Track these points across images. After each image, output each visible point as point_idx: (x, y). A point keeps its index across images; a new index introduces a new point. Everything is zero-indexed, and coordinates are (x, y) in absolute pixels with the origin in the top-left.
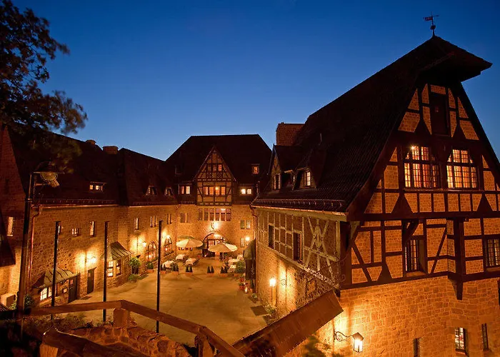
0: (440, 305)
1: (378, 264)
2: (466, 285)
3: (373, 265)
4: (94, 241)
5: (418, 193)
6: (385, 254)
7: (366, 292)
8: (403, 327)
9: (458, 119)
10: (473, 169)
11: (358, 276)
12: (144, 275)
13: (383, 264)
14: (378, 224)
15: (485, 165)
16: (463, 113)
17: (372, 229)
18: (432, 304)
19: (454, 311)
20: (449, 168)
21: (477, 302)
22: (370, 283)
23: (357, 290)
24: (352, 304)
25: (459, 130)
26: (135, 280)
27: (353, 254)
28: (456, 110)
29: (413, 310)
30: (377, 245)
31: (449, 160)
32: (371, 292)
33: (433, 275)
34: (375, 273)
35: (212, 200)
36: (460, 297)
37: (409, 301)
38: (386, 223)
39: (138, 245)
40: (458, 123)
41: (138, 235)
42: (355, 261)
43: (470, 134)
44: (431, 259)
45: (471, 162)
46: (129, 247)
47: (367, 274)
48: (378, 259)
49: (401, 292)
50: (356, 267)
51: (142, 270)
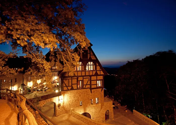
0: (87, 94)
1: (70, 86)
2: (92, 90)
3: (69, 86)
4: (16, 84)
5: (77, 72)
6: (72, 84)
7: (68, 92)
8: (77, 99)
9: (90, 55)
10: (94, 66)
11: (65, 88)
12: (32, 92)
13: (72, 86)
14: (71, 78)
15: (97, 65)
16: (92, 54)
17: (69, 79)
18: (85, 94)
19: (91, 96)
20: (87, 66)
21: (95, 93)
22: (68, 90)
23: (65, 91)
24: (64, 94)
25: (90, 57)
26: (29, 94)
27: (64, 84)
28: (90, 53)
29: (80, 96)
30: (70, 82)
31: (87, 64)
32: (69, 92)
33: (85, 88)
34: (70, 88)
35: (54, 71)
36: (91, 93)
37: (79, 94)
38: (72, 78)
39: (30, 84)
40: (90, 56)
41: (30, 81)
42: (64, 85)
43: (93, 58)
44: (85, 85)
45: (94, 64)
46: (27, 85)
47: (68, 88)
48: (70, 85)
49: (77, 92)
50: (65, 87)
51: (32, 91)
